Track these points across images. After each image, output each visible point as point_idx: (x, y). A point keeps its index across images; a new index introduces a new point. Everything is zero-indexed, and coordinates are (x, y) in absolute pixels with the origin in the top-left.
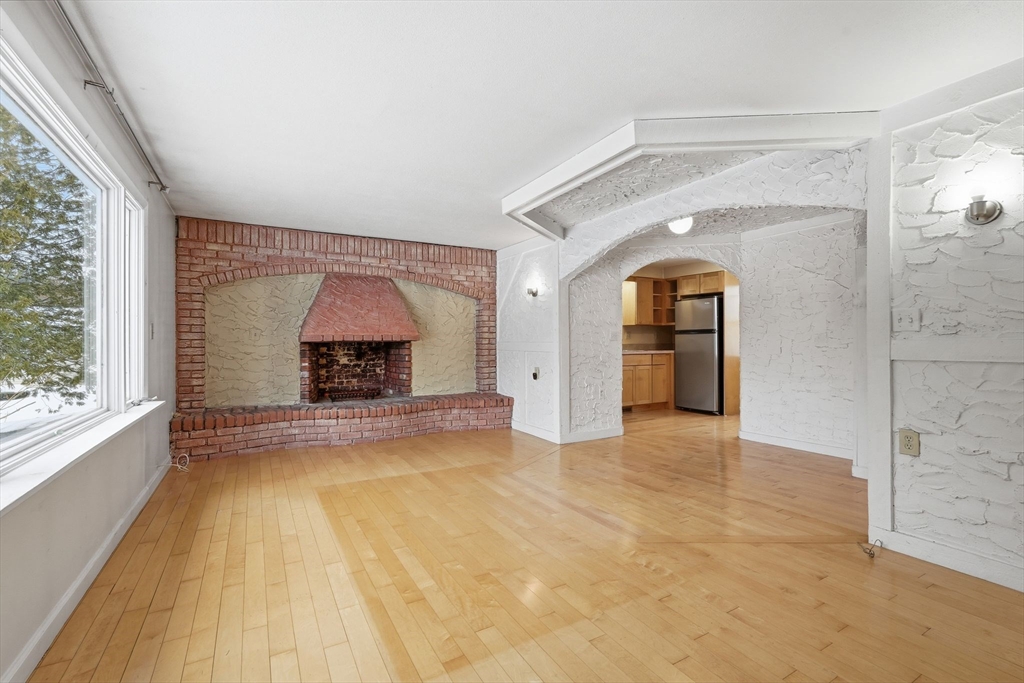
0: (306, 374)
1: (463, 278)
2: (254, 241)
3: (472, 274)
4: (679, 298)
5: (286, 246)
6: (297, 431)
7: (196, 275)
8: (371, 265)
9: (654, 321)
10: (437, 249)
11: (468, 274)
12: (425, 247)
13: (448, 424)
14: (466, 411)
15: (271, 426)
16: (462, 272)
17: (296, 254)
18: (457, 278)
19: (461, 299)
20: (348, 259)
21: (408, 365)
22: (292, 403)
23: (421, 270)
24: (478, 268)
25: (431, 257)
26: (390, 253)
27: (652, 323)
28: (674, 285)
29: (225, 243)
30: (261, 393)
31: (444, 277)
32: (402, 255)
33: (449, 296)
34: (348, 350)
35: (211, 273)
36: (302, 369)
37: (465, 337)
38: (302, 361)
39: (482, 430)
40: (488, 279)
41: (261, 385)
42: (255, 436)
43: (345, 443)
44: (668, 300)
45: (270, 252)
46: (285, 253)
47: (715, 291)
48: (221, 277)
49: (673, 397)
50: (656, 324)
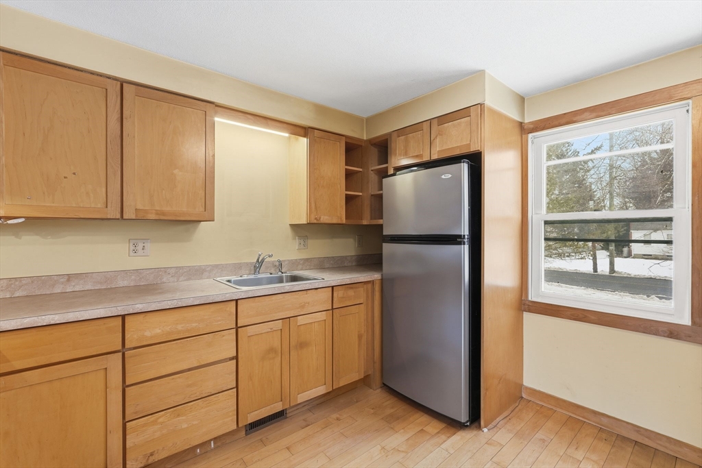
4: (391, 171)
9: (347, 217)
27: (344, 221)
28: (383, 147)
44: (373, 177)
47: (464, 151)
49: (378, 366)
50: (351, 222)
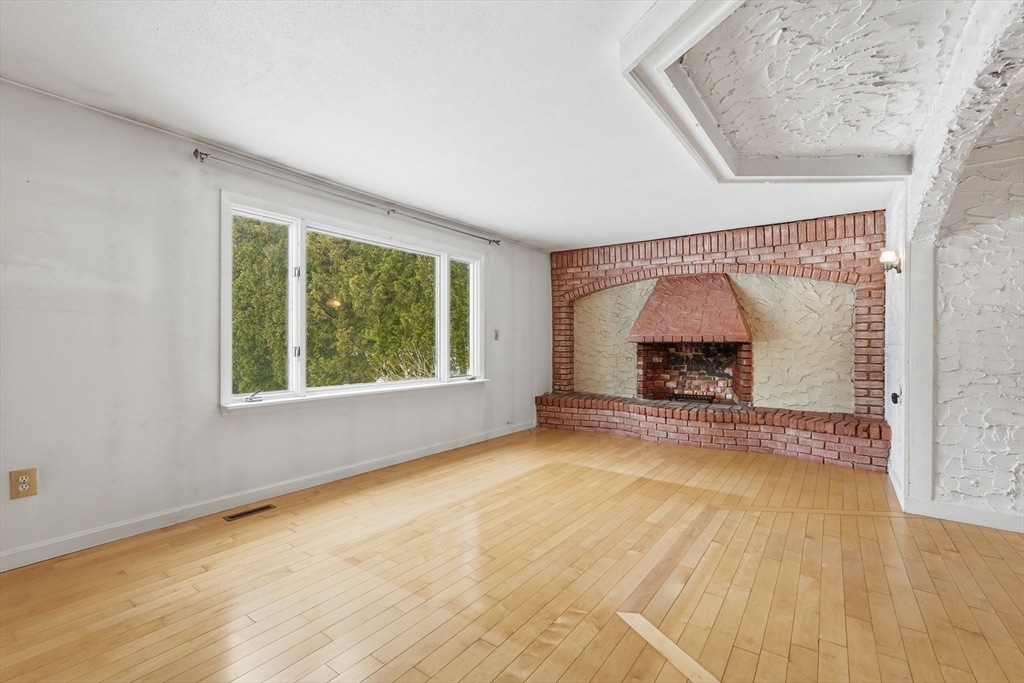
0: (641, 372)
1: (817, 260)
2: (596, 262)
3: (836, 251)
5: (618, 260)
6: (617, 420)
7: (562, 293)
8: (695, 263)
10: (776, 230)
11: (828, 252)
12: (760, 232)
13: (779, 445)
14: (807, 435)
15: (599, 412)
16: (818, 252)
17: (628, 265)
18: (810, 260)
19: (827, 287)
20: (671, 261)
21: (747, 369)
22: (631, 396)
23: (754, 259)
24: (848, 242)
25: (768, 241)
26: (714, 246)
29: (578, 266)
30: (608, 385)
31: (788, 262)
32: (729, 247)
33: (808, 285)
34: (696, 351)
35: (570, 291)
36: (638, 367)
37: (836, 338)
38: (638, 360)
39: (831, 464)
40: (867, 255)
41: (608, 378)
42: (587, 417)
43: (652, 439)
45: (607, 267)
46: (617, 266)
48: (576, 292)
